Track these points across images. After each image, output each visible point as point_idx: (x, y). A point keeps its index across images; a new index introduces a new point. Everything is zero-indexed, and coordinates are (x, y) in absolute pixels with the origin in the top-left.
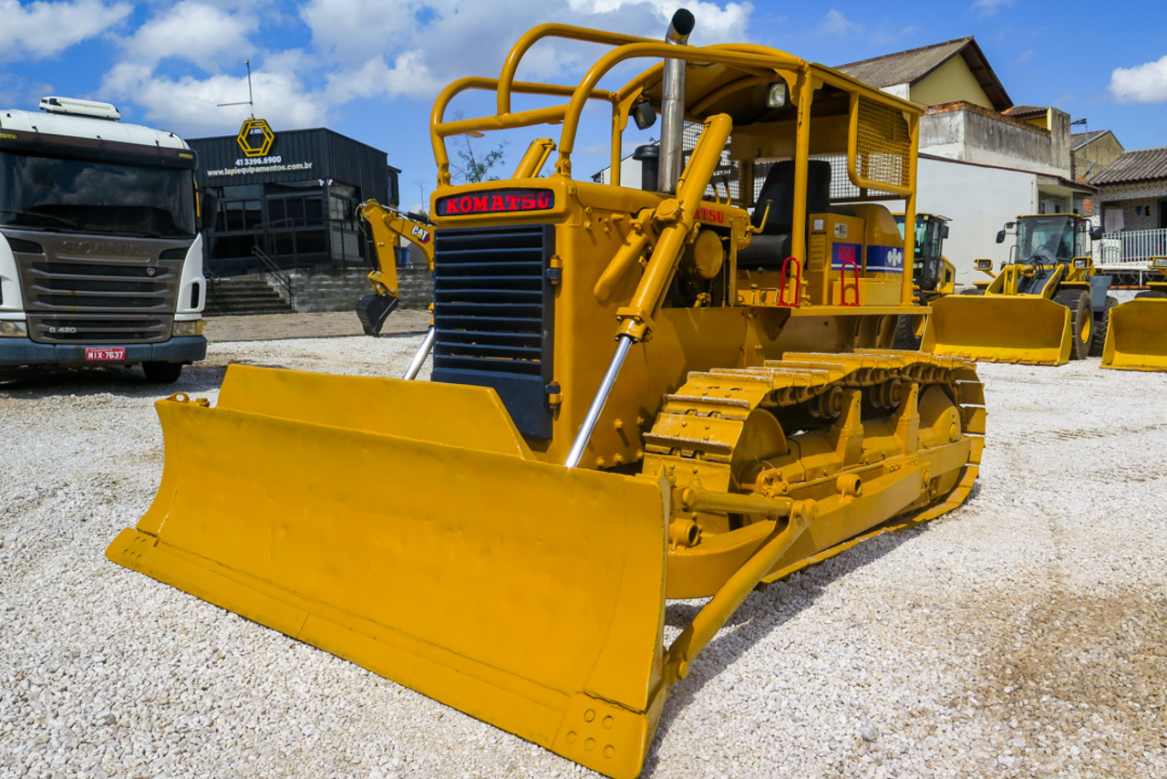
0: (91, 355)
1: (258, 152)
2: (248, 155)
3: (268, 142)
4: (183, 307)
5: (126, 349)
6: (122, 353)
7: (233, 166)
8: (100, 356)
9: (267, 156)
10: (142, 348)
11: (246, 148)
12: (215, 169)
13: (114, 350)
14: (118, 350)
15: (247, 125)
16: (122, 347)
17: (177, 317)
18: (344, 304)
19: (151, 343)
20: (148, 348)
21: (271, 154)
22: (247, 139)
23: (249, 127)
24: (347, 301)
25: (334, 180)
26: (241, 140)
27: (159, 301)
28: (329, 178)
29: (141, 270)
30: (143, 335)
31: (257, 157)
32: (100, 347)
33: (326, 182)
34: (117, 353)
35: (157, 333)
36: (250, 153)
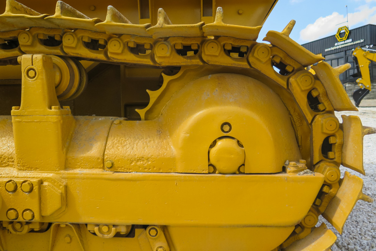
1: (343, 39)
2: (339, 41)
3: (346, 35)
7: (334, 46)
9: (346, 40)
11: (339, 38)
12: (328, 48)
15: (339, 30)
18: (371, 96)
21: (348, 38)
22: (339, 35)
23: (340, 30)
24: (374, 95)
25: (374, 45)
26: (337, 36)
28: (371, 44)
31: (343, 41)
33: (369, 46)
36: (340, 40)
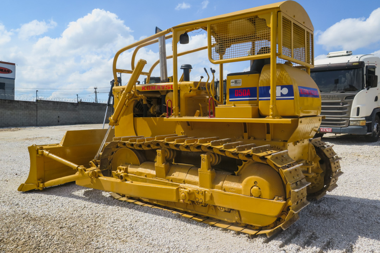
0: (322, 130)
4: (353, 116)
5: (332, 129)
6: (331, 130)
8: (324, 130)
10: (337, 129)
13: (328, 129)
14: (330, 129)
16: (331, 128)
17: (351, 119)
19: (341, 127)
20: (339, 129)
27: (345, 113)
29: (338, 104)
30: (340, 124)
32: (325, 128)
34: (329, 130)
35: (344, 124)
